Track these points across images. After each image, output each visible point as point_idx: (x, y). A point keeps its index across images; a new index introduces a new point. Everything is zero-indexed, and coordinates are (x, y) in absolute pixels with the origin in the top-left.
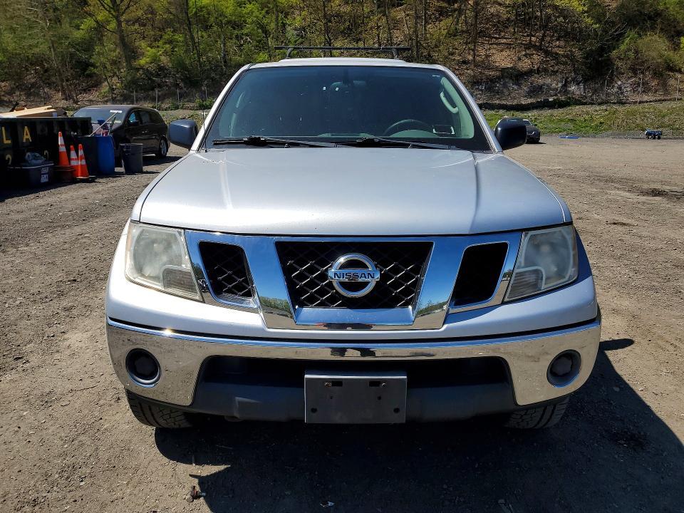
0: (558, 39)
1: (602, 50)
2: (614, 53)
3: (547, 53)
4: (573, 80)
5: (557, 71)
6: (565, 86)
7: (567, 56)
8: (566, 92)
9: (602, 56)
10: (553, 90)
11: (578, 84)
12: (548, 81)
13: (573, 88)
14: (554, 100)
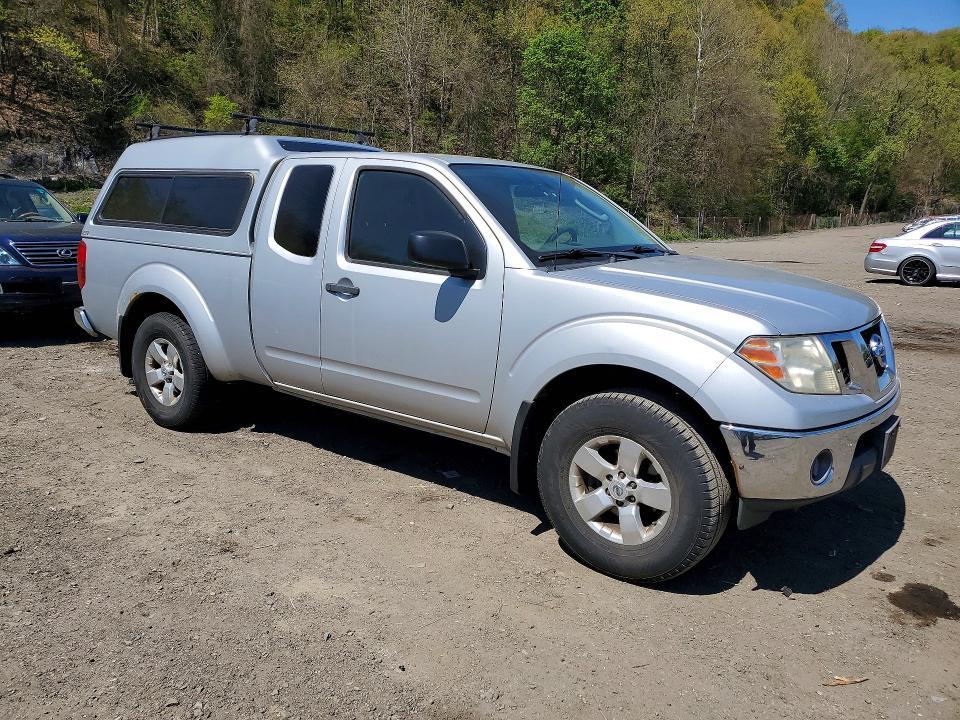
0: (37, 91)
1: (110, 116)
2: (127, 122)
3: (24, 108)
4: (78, 152)
5: (50, 138)
6: (67, 159)
7: (58, 117)
8: (72, 169)
9: (111, 124)
10: (52, 164)
11: (87, 159)
12: (40, 150)
13: (80, 164)
14: (59, 179)
